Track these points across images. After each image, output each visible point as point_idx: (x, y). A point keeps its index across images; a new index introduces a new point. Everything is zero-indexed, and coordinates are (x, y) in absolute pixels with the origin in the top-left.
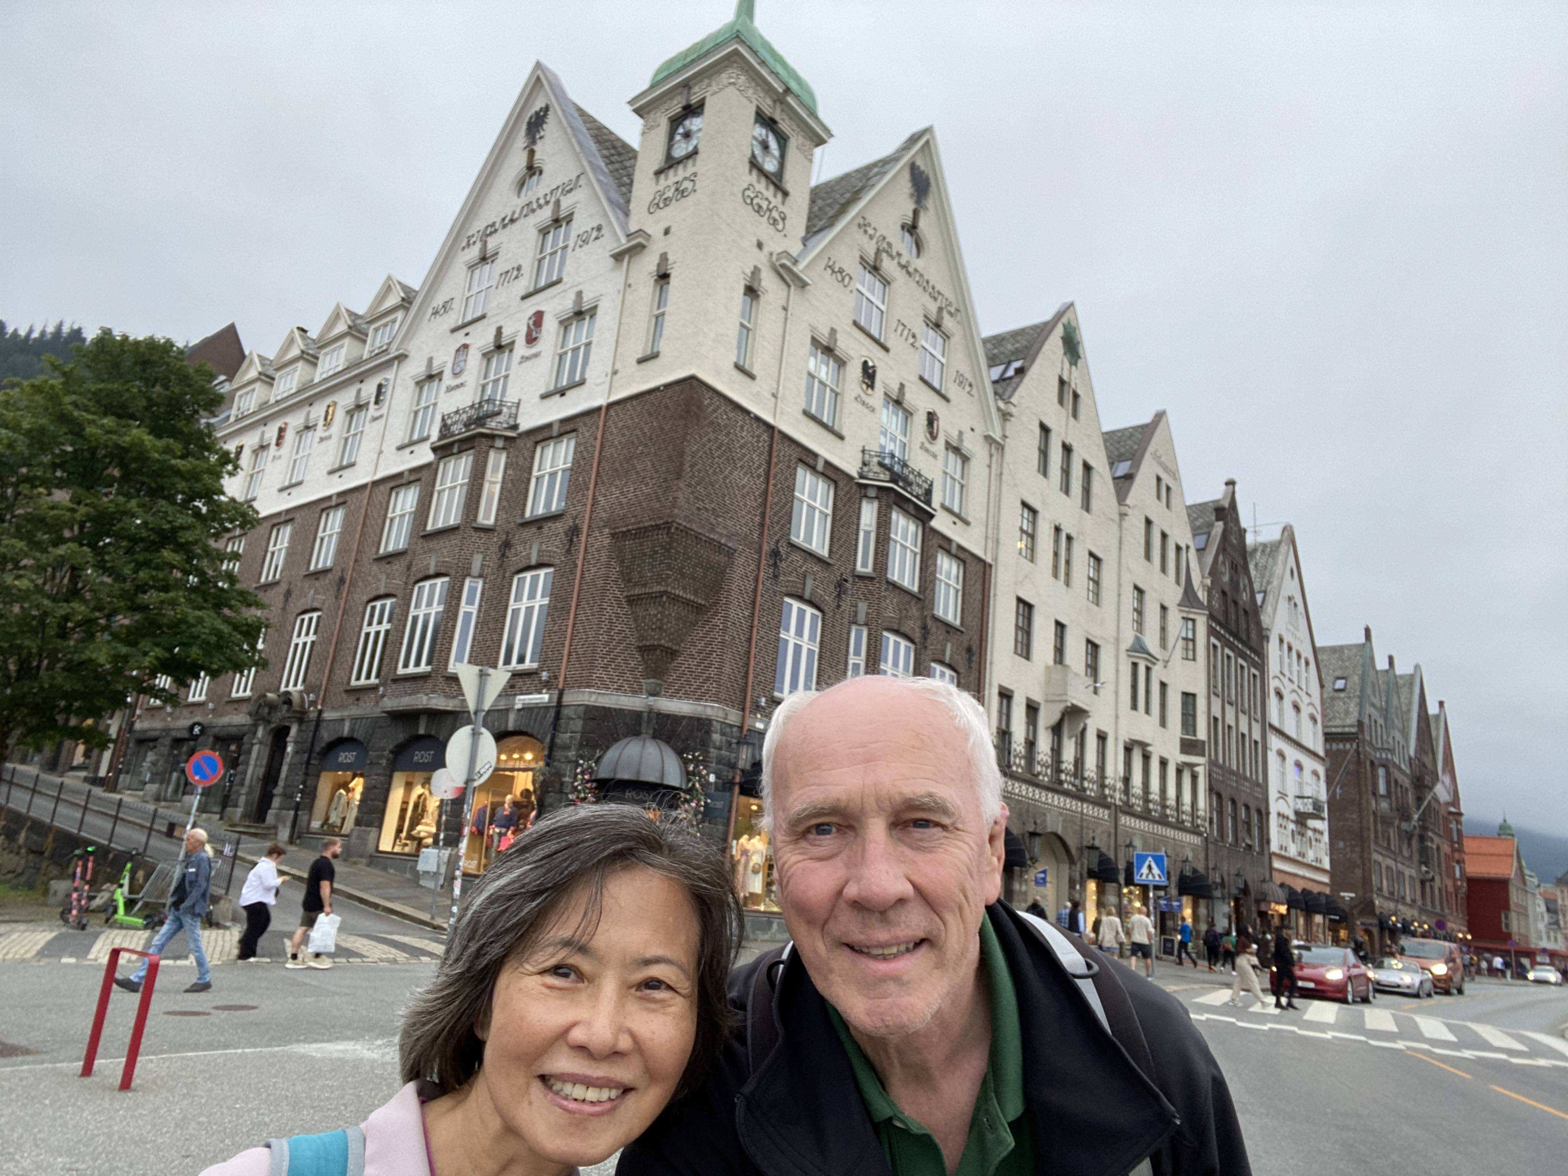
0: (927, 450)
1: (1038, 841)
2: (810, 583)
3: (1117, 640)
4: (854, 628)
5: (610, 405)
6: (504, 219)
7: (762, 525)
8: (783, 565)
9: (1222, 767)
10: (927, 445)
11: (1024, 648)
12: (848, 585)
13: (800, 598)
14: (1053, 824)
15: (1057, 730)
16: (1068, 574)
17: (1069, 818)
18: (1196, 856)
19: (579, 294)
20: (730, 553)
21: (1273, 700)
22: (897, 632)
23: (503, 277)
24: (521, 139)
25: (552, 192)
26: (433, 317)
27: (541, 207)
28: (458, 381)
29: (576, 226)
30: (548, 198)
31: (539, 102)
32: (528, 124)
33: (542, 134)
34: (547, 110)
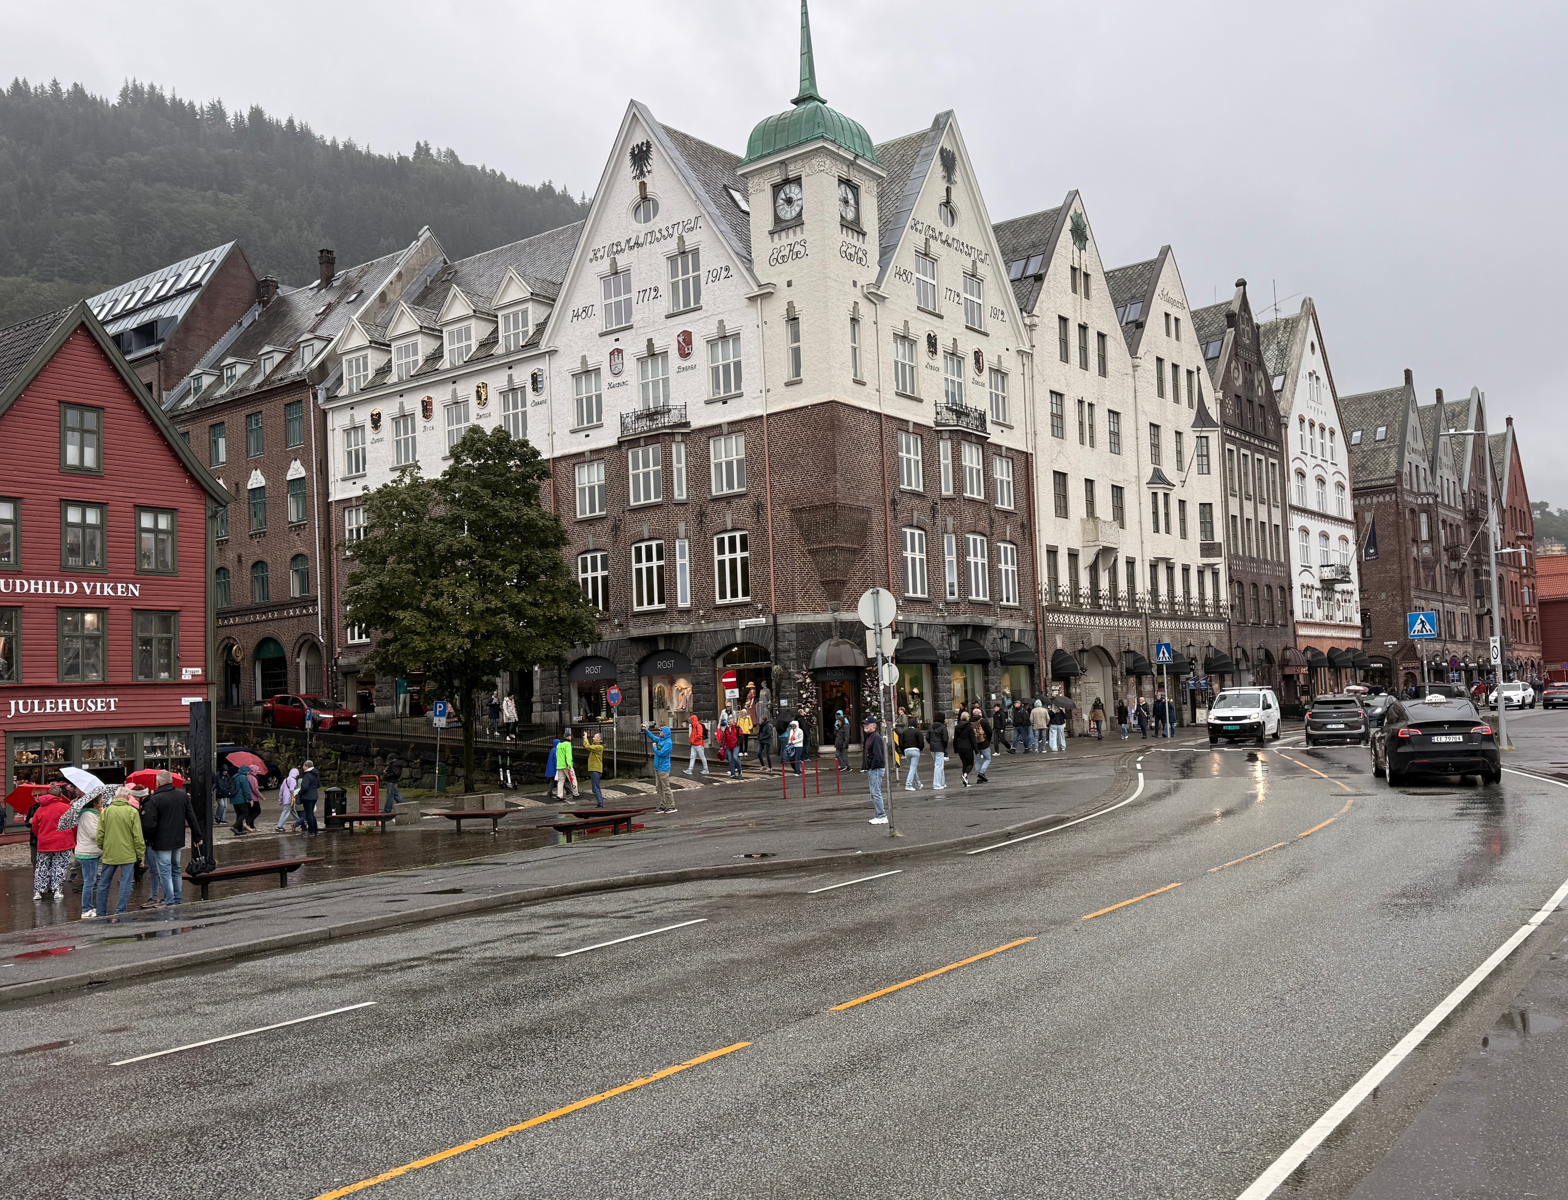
0: (977, 383)
1: (1085, 655)
2: (915, 514)
3: (1138, 477)
4: (946, 536)
5: (769, 416)
6: (628, 241)
7: (883, 485)
8: (899, 507)
9: (1242, 559)
10: (977, 378)
11: (1062, 510)
12: (938, 507)
13: (911, 526)
14: (1097, 639)
15: (1094, 569)
16: (1092, 437)
17: (1109, 632)
18: (1219, 640)
19: (722, 321)
20: (868, 511)
21: (1294, 482)
22: (974, 532)
23: (642, 294)
24: (627, 168)
25: (673, 226)
26: (575, 319)
27: (665, 238)
28: (619, 380)
29: (706, 263)
30: (671, 231)
31: (639, 138)
32: (633, 154)
33: (649, 168)
34: (649, 144)
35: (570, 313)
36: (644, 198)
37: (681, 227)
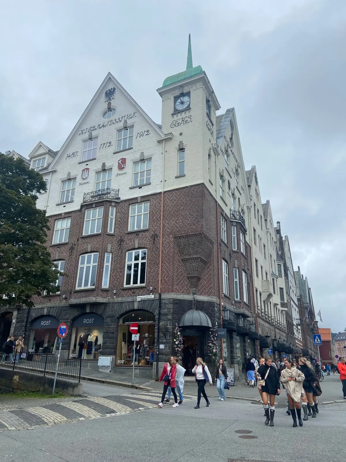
2: (226, 254)
4: (234, 269)
5: (165, 192)
6: (99, 125)
7: (217, 234)
8: (222, 248)
11: (257, 275)
12: (232, 254)
13: (224, 259)
16: (261, 251)
17: (269, 331)
19: (142, 153)
20: (213, 244)
21: (290, 289)
23: (102, 145)
24: (103, 98)
25: (122, 117)
26: (68, 158)
27: (117, 122)
28: (85, 181)
29: (136, 130)
30: (120, 119)
31: (110, 87)
32: (106, 93)
33: (113, 97)
34: (114, 89)
35: (66, 156)
36: (110, 109)
37: (126, 117)
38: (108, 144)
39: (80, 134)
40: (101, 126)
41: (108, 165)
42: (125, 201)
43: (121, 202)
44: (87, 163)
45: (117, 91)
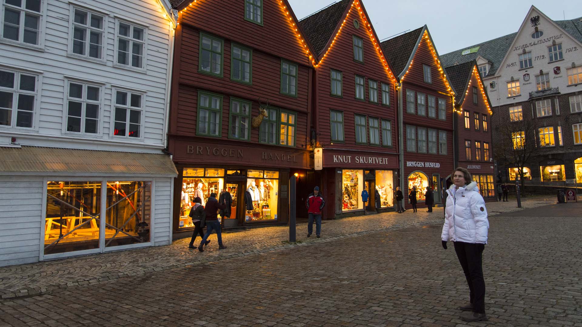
6: (530, 44)
19: (573, 62)
23: (537, 58)
24: (530, 23)
25: (550, 38)
26: (508, 67)
27: (546, 41)
28: (528, 82)
29: (564, 47)
30: (549, 39)
31: (534, 15)
32: (532, 20)
33: (539, 23)
34: (538, 17)
35: (506, 65)
36: (537, 31)
37: (554, 38)
38: (542, 57)
39: (514, 50)
40: (532, 44)
41: (545, 71)
42: (565, 94)
43: (562, 95)
44: (526, 70)
45: (541, 19)
